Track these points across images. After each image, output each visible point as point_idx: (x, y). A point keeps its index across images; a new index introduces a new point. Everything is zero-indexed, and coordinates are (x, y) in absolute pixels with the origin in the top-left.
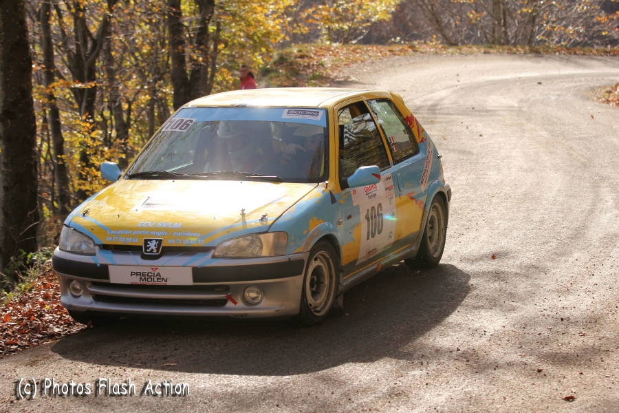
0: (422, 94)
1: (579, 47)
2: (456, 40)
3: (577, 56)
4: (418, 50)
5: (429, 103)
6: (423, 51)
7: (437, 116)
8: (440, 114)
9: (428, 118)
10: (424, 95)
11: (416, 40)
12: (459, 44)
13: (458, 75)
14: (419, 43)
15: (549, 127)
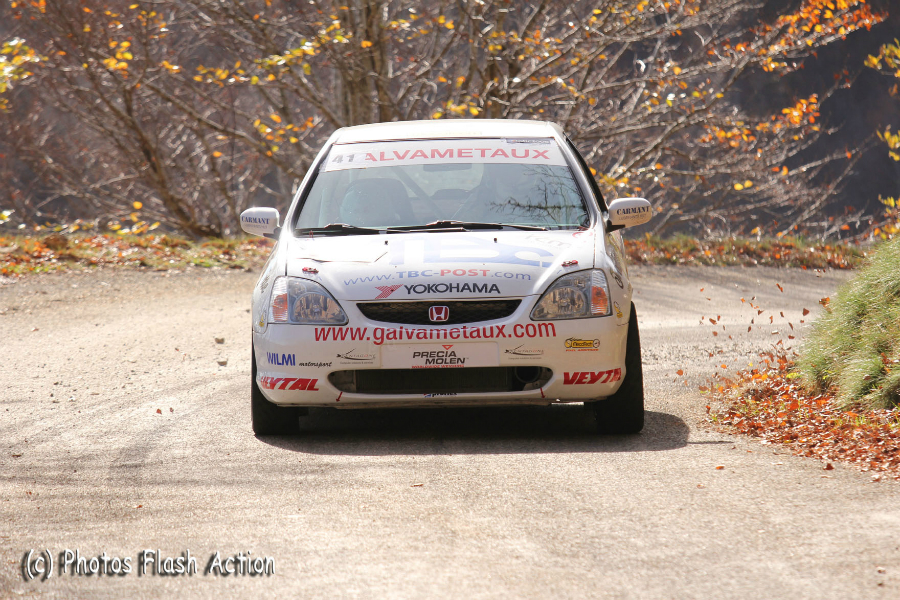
0: (91, 412)
1: (649, 235)
2: (213, 217)
3: (644, 269)
4: (78, 253)
5: (120, 442)
6: (96, 256)
7: (143, 490)
8: (154, 483)
9: (110, 499)
10: (100, 414)
11: (72, 219)
12: (227, 231)
13: (220, 341)
14: (80, 229)
15: (541, 524)
